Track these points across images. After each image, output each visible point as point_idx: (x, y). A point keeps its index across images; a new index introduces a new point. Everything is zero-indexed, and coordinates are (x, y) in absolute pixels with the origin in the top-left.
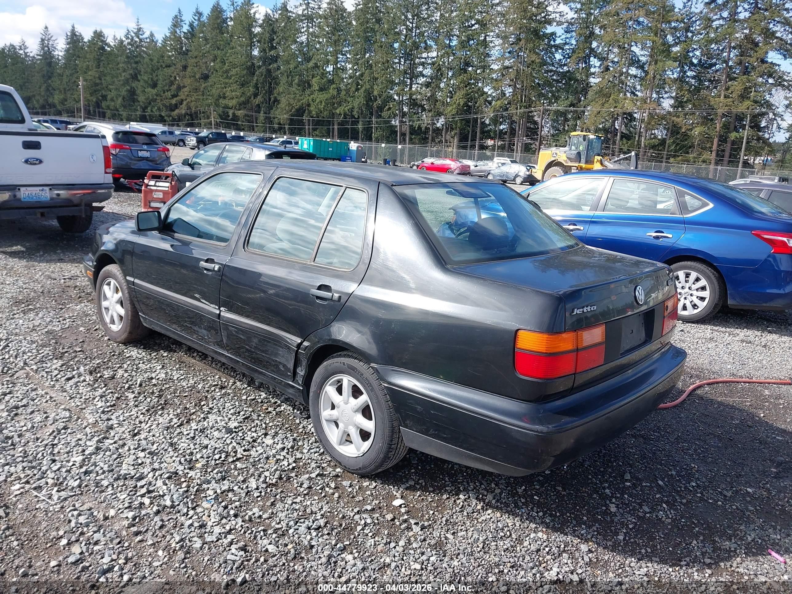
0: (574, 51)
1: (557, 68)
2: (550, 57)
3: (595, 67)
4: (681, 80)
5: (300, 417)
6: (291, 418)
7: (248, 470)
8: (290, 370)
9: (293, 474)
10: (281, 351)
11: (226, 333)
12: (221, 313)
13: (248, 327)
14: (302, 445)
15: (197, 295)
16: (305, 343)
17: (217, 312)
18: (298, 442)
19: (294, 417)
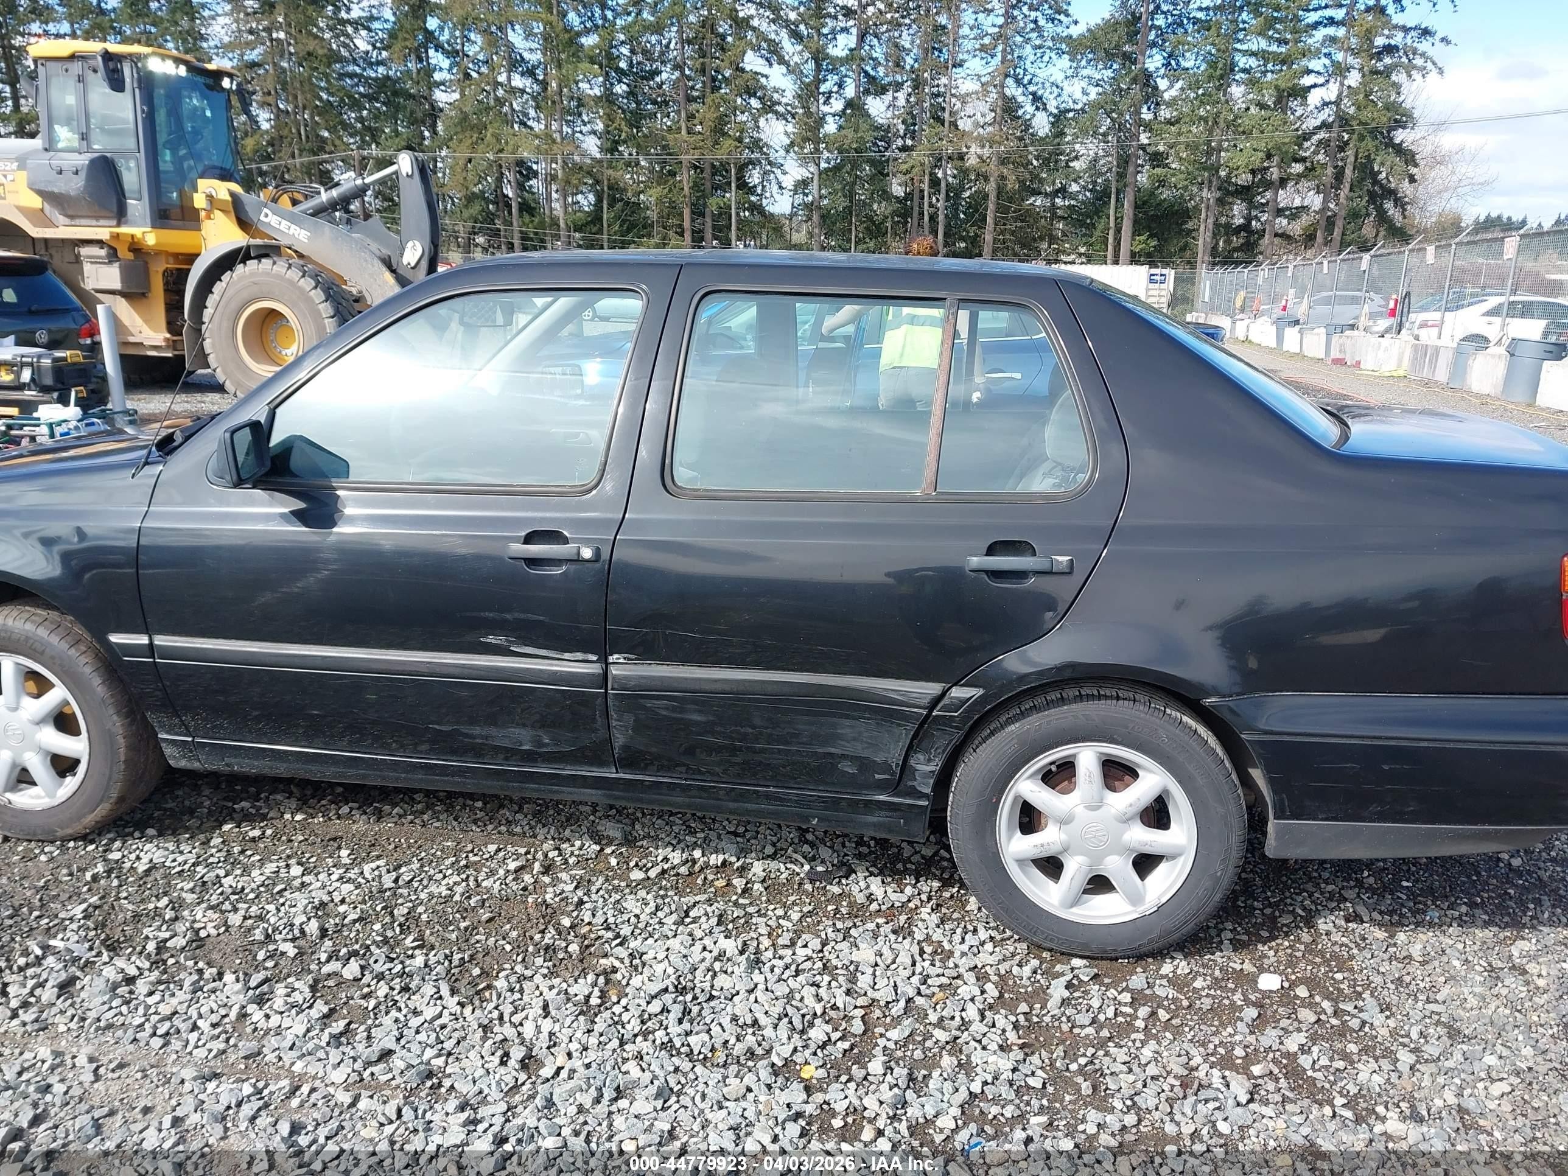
0: (392, 35)
1: (364, 69)
2: (346, 46)
3: (441, 69)
4: (608, 97)
5: (828, 877)
6: (808, 887)
7: (927, 1036)
8: (886, 767)
9: (1023, 1007)
10: (846, 727)
11: (630, 719)
12: (614, 671)
13: (727, 688)
14: (928, 939)
15: (491, 639)
16: (957, 693)
17: (595, 669)
18: (911, 934)
19: (812, 881)
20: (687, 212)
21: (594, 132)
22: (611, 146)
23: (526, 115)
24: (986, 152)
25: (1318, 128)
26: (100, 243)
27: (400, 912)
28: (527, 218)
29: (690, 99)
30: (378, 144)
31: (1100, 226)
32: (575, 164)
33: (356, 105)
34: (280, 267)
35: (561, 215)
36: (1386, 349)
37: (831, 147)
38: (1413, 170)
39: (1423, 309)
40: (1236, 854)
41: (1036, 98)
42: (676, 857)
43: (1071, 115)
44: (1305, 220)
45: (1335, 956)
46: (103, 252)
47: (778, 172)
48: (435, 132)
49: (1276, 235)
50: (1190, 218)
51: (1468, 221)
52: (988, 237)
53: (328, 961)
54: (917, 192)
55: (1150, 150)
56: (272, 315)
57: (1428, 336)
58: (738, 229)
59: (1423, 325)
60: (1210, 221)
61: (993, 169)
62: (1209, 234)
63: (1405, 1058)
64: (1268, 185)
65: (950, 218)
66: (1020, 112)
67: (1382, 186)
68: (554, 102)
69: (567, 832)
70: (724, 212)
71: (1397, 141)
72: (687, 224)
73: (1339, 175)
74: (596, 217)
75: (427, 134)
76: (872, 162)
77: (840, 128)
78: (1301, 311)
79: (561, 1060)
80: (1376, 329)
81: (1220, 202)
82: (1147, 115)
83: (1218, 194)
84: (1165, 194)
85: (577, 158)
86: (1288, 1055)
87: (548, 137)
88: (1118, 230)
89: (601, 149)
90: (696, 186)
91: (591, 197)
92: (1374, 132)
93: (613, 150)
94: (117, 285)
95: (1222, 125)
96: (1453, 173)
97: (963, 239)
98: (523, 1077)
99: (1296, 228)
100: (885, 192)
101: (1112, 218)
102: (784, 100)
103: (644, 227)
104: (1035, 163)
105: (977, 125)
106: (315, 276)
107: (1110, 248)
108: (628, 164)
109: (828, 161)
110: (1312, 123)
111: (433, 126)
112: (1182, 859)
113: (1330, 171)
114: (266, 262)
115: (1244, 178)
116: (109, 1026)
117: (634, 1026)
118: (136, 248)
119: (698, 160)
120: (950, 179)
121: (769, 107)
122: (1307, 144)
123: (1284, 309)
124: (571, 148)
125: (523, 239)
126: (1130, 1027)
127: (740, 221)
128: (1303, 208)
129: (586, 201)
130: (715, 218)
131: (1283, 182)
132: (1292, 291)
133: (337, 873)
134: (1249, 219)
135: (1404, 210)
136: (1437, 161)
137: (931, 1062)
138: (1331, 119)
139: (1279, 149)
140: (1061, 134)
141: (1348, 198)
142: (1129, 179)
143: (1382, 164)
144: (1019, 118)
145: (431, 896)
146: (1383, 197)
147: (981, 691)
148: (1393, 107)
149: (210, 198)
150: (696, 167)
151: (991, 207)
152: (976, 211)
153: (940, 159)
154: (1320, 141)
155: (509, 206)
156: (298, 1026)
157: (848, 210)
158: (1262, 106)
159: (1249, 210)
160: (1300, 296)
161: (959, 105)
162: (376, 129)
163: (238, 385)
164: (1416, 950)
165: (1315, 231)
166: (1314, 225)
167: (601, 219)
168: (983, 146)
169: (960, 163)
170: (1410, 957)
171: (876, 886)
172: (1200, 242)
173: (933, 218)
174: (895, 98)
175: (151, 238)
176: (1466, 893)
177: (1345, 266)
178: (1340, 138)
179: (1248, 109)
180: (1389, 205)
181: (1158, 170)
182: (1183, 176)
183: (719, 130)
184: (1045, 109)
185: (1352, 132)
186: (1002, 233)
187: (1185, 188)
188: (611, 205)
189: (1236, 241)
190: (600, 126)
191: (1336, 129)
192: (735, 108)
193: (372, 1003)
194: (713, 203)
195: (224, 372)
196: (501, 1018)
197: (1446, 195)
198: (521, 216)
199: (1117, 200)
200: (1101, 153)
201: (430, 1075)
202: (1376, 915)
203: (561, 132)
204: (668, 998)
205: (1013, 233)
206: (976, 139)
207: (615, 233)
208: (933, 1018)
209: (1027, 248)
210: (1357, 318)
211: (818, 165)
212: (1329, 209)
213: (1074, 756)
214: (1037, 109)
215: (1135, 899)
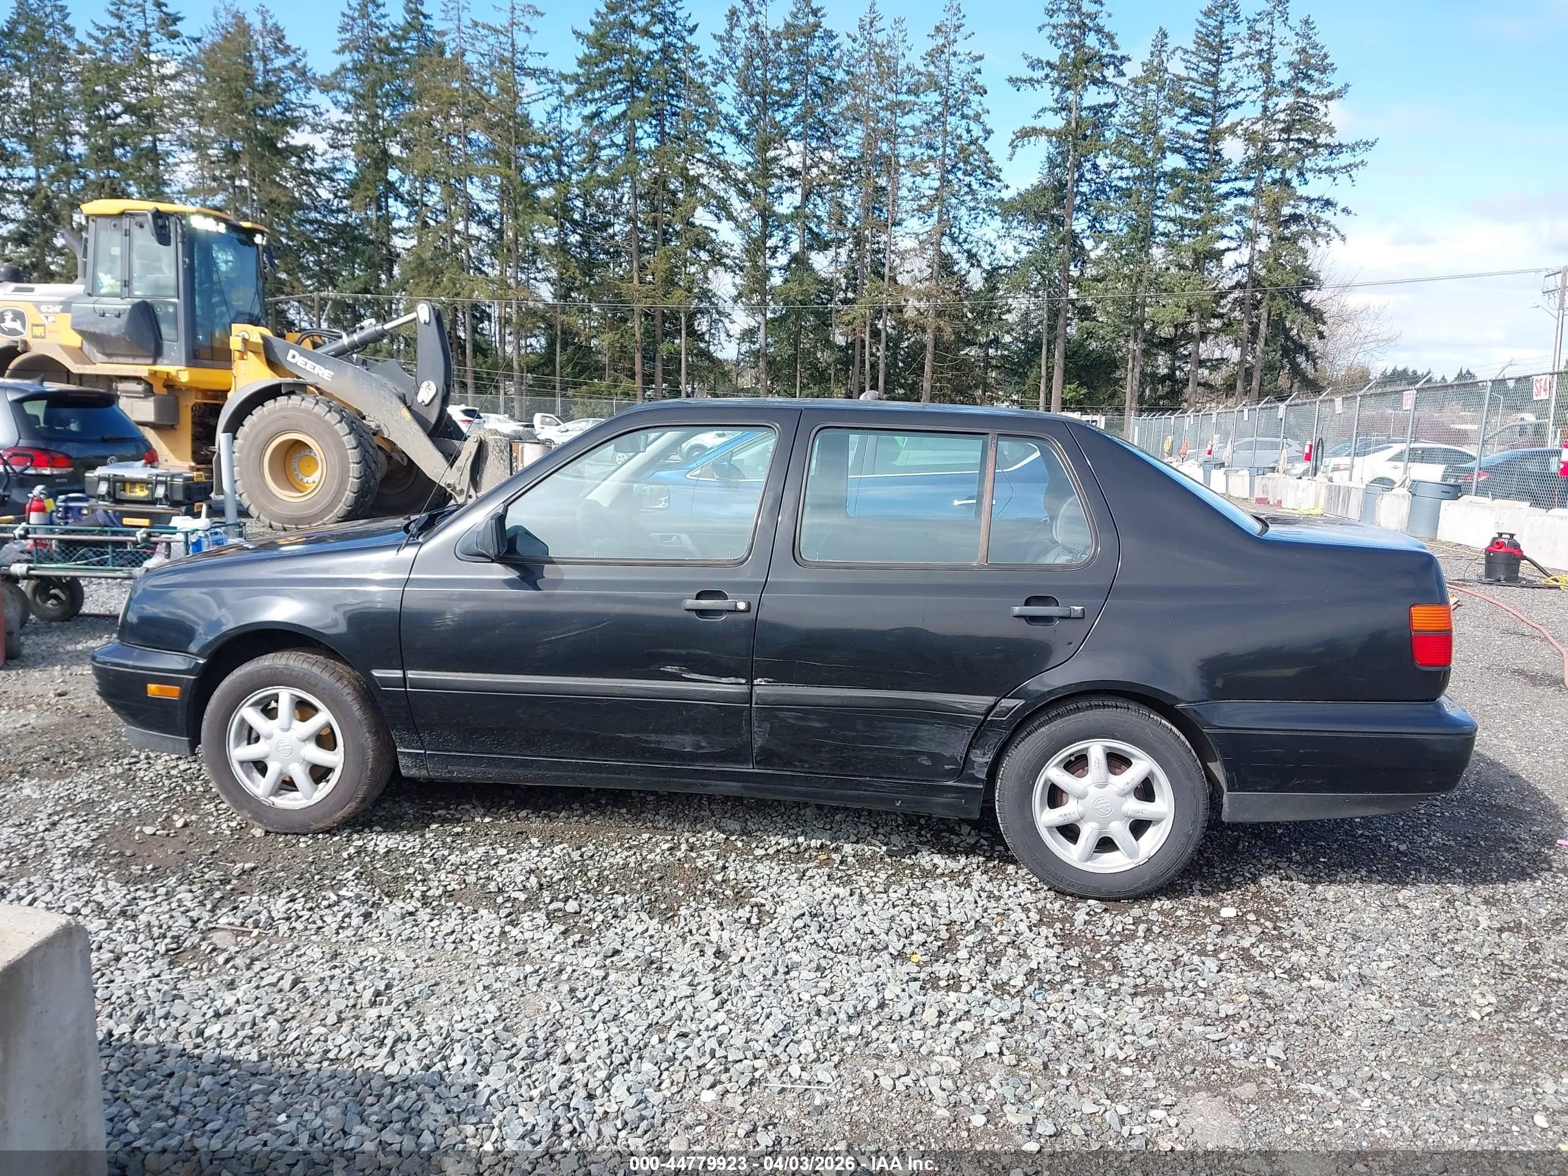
0: (354, 185)
1: (325, 216)
2: (308, 194)
3: (400, 217)
4: (562, 247)
5: (902, 853)
6: (888, 860)
7: (994, 940)
8: (952, 760)
9: (1058, 925)
10: (924, 731)
11: (767, 725)
12: (757, 690)
13: (839, 702)
14: (982, 889)
15: (669, 669)
16: (1006, 703)
17: (745, 689)
18: (970, 886)
19: (890, 856)
20: (638, 357)
21: (547, 279)
22: (564, 292)
23: (481, 261)
24: (923, 305)
25: (1234, 288)
26: (138, 379)
27: (593, 873)
28: (480, 359)
29: (642, 251)
30: (335, 286)
31: (1032, 376)
32: (529, 309)
33: (315, 249)
34: (308, 403)
35: (515, 357)
36: (1304, 490)
37: (778, 299)
38: (1322, 328)
39: (1335, 454)
40: (1202, 819)
41: (971, 256)
42: (785, 842)
43: (1003, 271)
44: (1225, 371)
45: (1272, 899)
46: (140, 388)
47: (726, 321)
48: (391, 276)
49: (1199, 384)
50: (1117, 367)
51: (1375, 374)
52: (927, 385)
53: (551, 902)
54: (858, 342)
55: (1079, 304)
56: (297, 446)
57: (1341, 479)
58: (688, 374)
59: (1336, 469)
60: (1137, 370)
61: (931, 322)
62: (1136, 383)
63: (1322, 950)
64: (1190, 338)
65: (891, 365)
66: (956, 269)
67: (1294, 342)
68: (509, 250)
69: (699, 826)
70: (674, 358)
71: (1306, 301)
72: (638, 367)
73: (1254, 331)
74: (548, 359)
75: (383, 277)
76: (816, 313)
77: (786, 281)
78: (1226, 455)
79: (742, 953)
80: (1294, 472)
81: (1146, 353)
82: (1075, 273)
83: (1144, 346)
84: (1094, 345)
85: (531, 304)
86: (1243, 949)
87: (503, 282)
88: (1050, 379)
89: (555, 296)
90: (647, 333)
91: (543, 341)
92: (1284, 293)
93: (565, 296)
94: (151, 417)
95: (1145, 283)
96: (1359, 330)
97: (902, 386)
98: (718, 962)
99: (1218, 378)
100: (828, 341)
101: (1044, 368)
102: (732, 254)
103: (596, 370)
104: (969, 315)
105: (915, 280)
106: (340, 411)
107: (1042, 395)
108: (581, 311)
109: (774, 312)
110: (1226, 283)
111: (390, 270)
112: (1164, 823)
113: (1246, 326)
114: (295, 399)
115: (1166, 331)
116: (410, 939)
117: (787, 934)
118: (170, 385)
119: (649, 308)
120: (889, 330)
121: (717, 260)
122: (1223, 302)
123: (1210, 453)
124: (525, 294)
125: (476, 378)
126: (1133, 936)
127: (688, 366)
128: (1223, 360)
129: (538, 343)
130: (666, 362)
131: (1203, 336)
132: (1216, 437)
133: (535, 853)
134: (1173, 369)
135: (1315, 364)
136: (1344, 319)
137: (1000, 954)
138: (1244, 280)
139: (1199, 305)
140: (994, 289)
141: (1264, 352)
142: (1059, 331)
143: (1293, 322)
144: (954, 273)
145: (612, 865)
146: (1296, 352)
147: (1023, 702)
148: (1298, 270)
149: (245, 341)
150: (646, 315)
151: (929, 356)
152: (914, 360)
153: (881, 311)
154: (1235, 300)
155: (463, 348)
156: (548, 937)
157: (794, 358)
158: (1181, 267)
159: (1173, 360)
160: (1224, 441)
161: (898, 261)
162: (334, 272)
163: (262, 509)
164: (1330, 895)
165: (1235, 381)
166: (1233, 377)
167: (553, 361)
168: (920, 300)
169: (899, 315)
170: (1326, 899)
171: (937, 859)
172: (1128, 390)
173: (873, 366)
174: (837, 254)
175: (184, 376)
176: (1367, 865)
177: (1264, 414)
178: (1253, 297)
179: (1168, 269)
180: (1301, 359)
181: (1086, 323)
182: (1110, 329)
183: (670, 281)
184: (979, 266)
185: (1264, 292)
186: (939, 380)
187: (1113, 340)
188: (564, 348)
189: (1162, 390)
190: (554, 274)
191: (1249, 290)
192: (686, 260)
193: (594, 926)
194: (664, 348)
195: (249, 497)
196: (690, 931)
197: (1354, 350)
198: (475, 357)
199: (1048, 351)
200: (1032, 307)
201: (652, 963)
202: (1302, 877)
203: (516, 278)
204: (807, 918)
205: (949, 381)
206: (914, 293)
207: (568, 375)
208: (995, 930)
209: (962, 392)
210: (1276, 461)
211: (765, 315)
212: (1247, 362)
213: (1087, 749)
214: (972, 265)
215: (1132, 855)
